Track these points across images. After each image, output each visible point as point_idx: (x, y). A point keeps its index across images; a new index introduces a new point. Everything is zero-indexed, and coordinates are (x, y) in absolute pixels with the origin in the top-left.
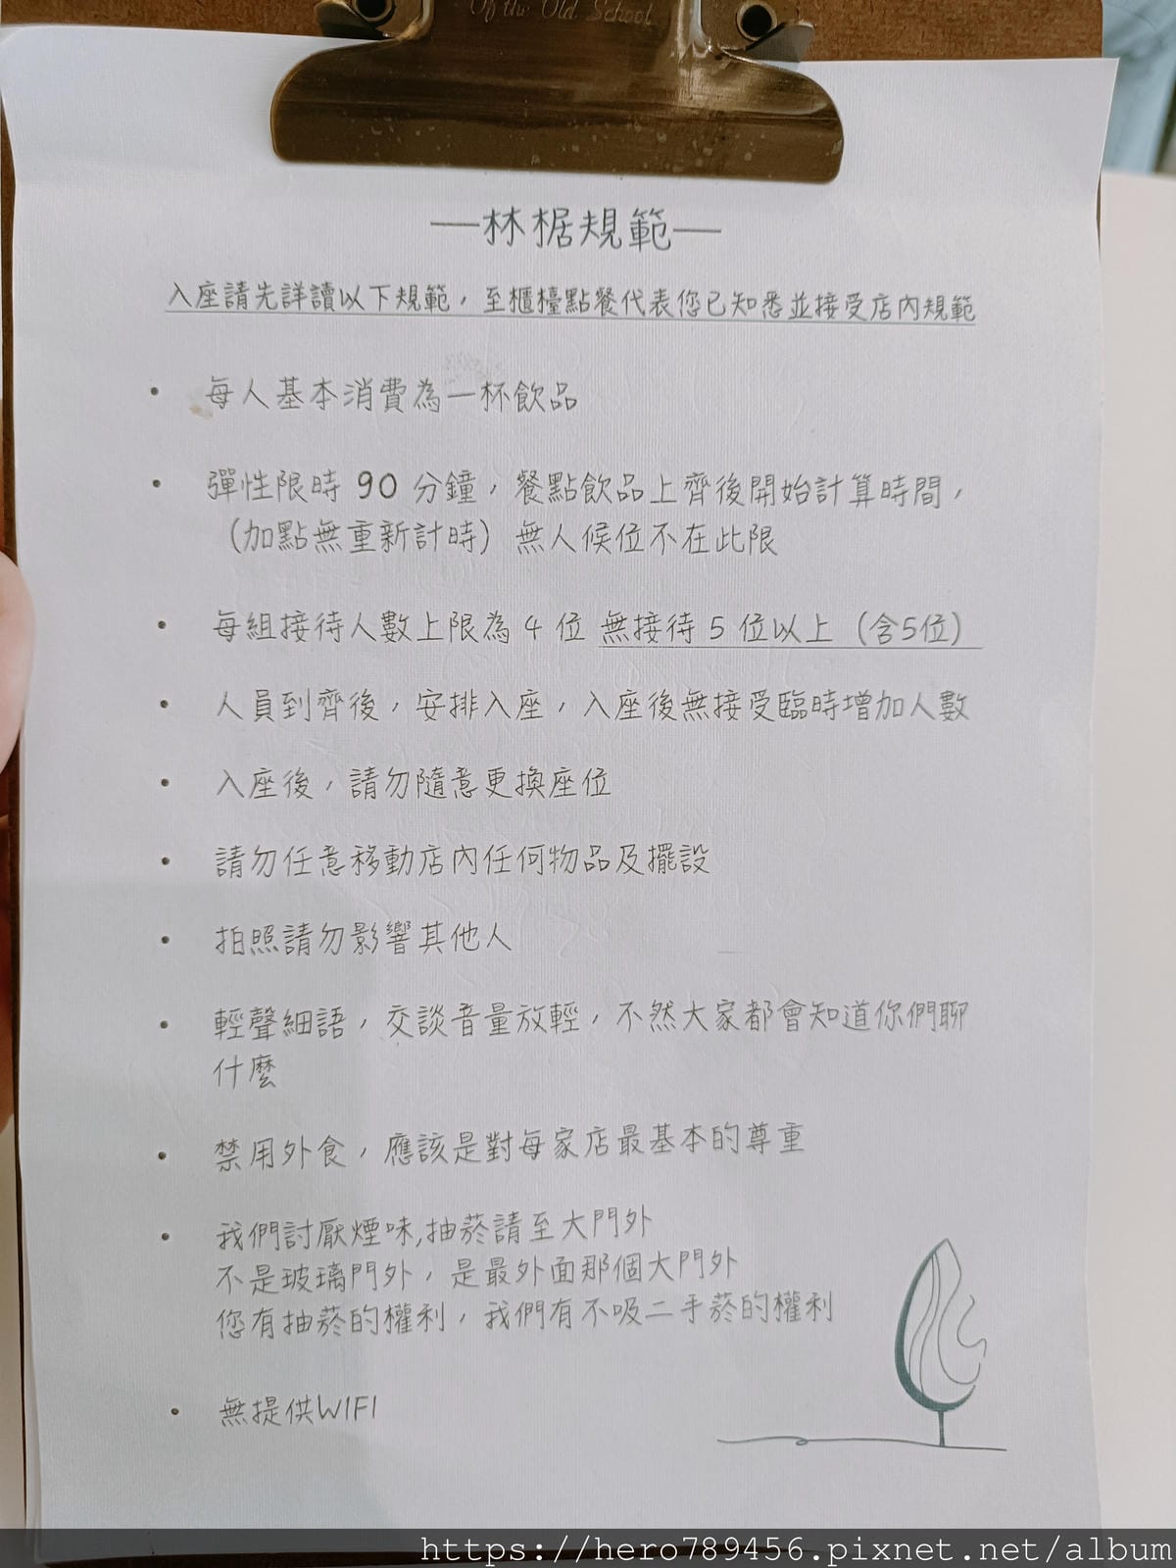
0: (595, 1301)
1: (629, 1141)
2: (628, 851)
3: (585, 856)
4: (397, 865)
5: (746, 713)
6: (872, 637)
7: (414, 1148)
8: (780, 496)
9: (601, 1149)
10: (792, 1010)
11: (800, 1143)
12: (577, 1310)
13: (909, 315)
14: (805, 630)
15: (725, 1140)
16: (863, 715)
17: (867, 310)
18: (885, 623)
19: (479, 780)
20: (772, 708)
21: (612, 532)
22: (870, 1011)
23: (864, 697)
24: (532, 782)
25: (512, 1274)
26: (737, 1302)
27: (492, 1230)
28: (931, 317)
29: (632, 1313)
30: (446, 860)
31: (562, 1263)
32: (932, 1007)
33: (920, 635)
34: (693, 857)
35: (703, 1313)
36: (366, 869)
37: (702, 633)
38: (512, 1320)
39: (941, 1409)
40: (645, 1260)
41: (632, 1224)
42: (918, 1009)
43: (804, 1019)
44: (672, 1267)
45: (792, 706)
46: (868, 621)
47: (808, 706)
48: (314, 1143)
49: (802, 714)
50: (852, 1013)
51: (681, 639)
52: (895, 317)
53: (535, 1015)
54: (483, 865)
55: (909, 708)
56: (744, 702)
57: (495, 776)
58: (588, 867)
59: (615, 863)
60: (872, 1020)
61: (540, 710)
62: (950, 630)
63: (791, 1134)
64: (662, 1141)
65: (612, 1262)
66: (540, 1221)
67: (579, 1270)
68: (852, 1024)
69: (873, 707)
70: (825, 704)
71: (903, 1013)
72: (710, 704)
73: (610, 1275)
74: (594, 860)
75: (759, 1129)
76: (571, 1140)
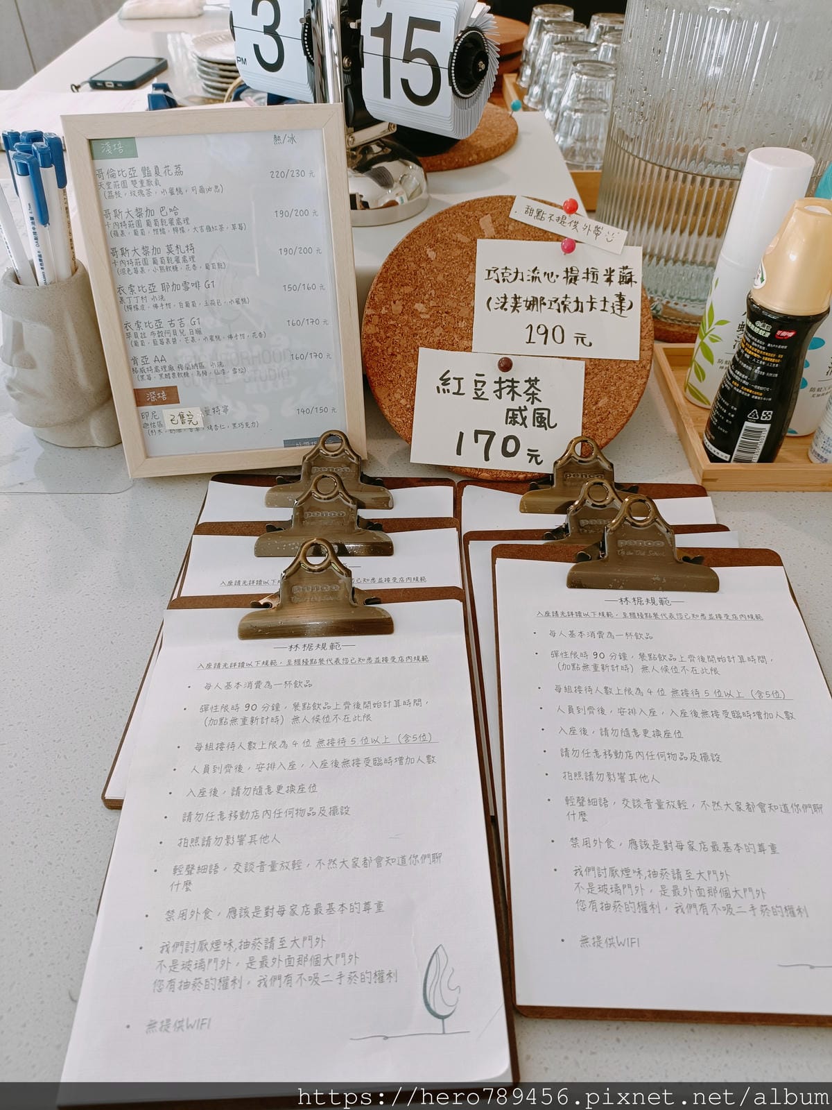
0: (302, 974)
1: (318, 910)
2: (322, 809)
3: (308, 811)
4: (244, 817)
5: (362, 765)
6: (403, 741)
7: (238, 912)
8: (372, 706)
9: (307, 913)
10: (379, 860)
11: (383, 908)
12: (295, 978)
13: (409, 661)
14: (382, 740)
15: (355, 909)
16: (401, 763)
17: (397, 660)
18: (407, 736)
19: (274, 789)
20: (371, 763)
21: (321, 717)
22: (407, 858)
23: (401, 759)
24: (291, 789)
25: (270, 963)
26: (358, 974)
27: (264, 944)
28: (416, 661)
29: (316, 980)
30: (260, 814)
31: (289, 958)
32: (429, 856)
33: (418, 740)
34: (344, 810)
35: (345, 980)
36: (233, 818)
37: (348, 743)
38: (268, 984)
39: (443, 1018)
40: (322, 957)
41: (318, 942)
42: (424, 857)
43: (383, 862)
44: (332, 960)
45: (377, 762)
46: (402, 736)
47: (383, 761)
48: (201, 910)
49: (381, 764)
50: (400, 860)
51: (341, 745)
52: (405, 661)
53: (286, 864)
54: (273, 815)
55: (416, 760)
56: (362, 761)
57: (280, 787)
58: (309, 814)
59: (318, 813)
60: (407, 862)
61: (295, 767)
62: (428, 738)
63: (379, 905)
64: (331, 909)
65: (309, 958)
66: (282, 940)
67: (296, 960)
68: (400, 863)
69: (404, 761)
70: (389, 761)
71: (419, 858)
72: (351, 763)
73: (308, 963)
74: (311, 812)
75: (367, 904)
76: (297, 909)
